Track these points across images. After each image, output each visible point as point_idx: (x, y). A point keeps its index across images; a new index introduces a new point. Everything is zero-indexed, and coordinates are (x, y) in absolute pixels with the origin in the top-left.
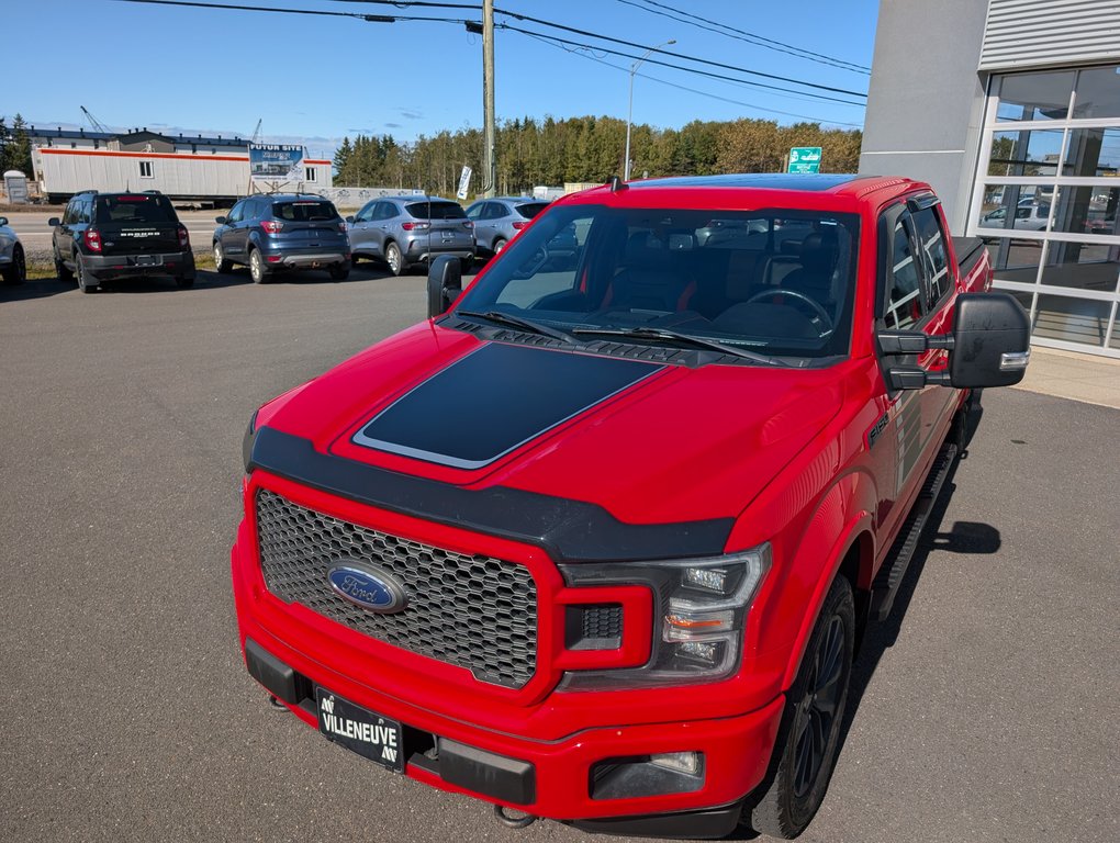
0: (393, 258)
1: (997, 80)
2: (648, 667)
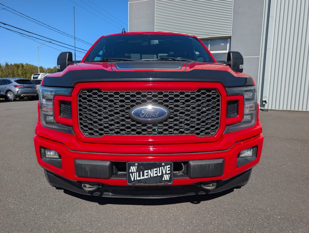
0: (10, 95)
2: (242, 123)
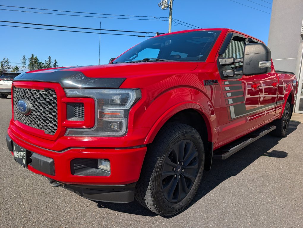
2: (94, 129)
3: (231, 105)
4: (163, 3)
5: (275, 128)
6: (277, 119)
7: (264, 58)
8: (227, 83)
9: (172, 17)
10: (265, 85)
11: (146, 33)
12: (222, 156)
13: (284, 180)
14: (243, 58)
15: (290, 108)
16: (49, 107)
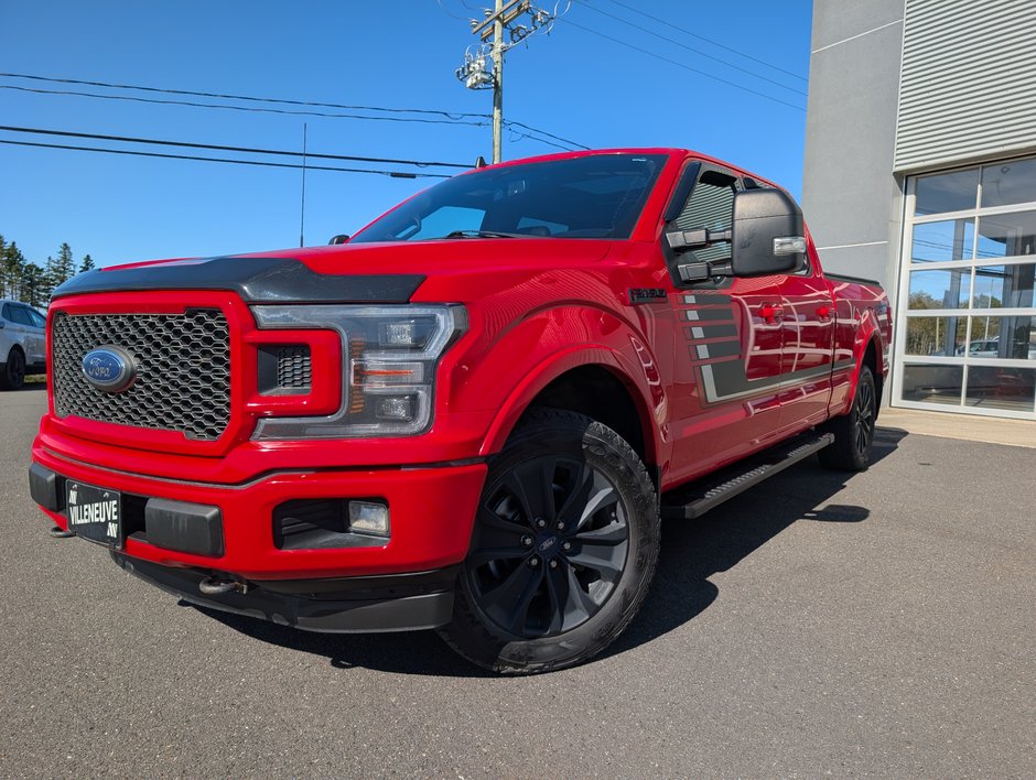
1: (912, 181)
2: (341, 416)
3: (705, 361)
4: (471, 69)
5: (833, 441)
6: (838, 417)
7: (786, 228)
8: (690, 299)
9: (501, 113)
10: (804, 317)
11: (417, 163)
12: (687, 507)
13: (861, 573)
14: (732, 229)
15: (873, 384)
16: (202, 360)
